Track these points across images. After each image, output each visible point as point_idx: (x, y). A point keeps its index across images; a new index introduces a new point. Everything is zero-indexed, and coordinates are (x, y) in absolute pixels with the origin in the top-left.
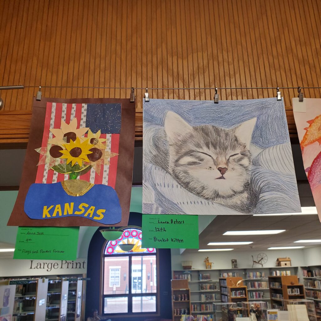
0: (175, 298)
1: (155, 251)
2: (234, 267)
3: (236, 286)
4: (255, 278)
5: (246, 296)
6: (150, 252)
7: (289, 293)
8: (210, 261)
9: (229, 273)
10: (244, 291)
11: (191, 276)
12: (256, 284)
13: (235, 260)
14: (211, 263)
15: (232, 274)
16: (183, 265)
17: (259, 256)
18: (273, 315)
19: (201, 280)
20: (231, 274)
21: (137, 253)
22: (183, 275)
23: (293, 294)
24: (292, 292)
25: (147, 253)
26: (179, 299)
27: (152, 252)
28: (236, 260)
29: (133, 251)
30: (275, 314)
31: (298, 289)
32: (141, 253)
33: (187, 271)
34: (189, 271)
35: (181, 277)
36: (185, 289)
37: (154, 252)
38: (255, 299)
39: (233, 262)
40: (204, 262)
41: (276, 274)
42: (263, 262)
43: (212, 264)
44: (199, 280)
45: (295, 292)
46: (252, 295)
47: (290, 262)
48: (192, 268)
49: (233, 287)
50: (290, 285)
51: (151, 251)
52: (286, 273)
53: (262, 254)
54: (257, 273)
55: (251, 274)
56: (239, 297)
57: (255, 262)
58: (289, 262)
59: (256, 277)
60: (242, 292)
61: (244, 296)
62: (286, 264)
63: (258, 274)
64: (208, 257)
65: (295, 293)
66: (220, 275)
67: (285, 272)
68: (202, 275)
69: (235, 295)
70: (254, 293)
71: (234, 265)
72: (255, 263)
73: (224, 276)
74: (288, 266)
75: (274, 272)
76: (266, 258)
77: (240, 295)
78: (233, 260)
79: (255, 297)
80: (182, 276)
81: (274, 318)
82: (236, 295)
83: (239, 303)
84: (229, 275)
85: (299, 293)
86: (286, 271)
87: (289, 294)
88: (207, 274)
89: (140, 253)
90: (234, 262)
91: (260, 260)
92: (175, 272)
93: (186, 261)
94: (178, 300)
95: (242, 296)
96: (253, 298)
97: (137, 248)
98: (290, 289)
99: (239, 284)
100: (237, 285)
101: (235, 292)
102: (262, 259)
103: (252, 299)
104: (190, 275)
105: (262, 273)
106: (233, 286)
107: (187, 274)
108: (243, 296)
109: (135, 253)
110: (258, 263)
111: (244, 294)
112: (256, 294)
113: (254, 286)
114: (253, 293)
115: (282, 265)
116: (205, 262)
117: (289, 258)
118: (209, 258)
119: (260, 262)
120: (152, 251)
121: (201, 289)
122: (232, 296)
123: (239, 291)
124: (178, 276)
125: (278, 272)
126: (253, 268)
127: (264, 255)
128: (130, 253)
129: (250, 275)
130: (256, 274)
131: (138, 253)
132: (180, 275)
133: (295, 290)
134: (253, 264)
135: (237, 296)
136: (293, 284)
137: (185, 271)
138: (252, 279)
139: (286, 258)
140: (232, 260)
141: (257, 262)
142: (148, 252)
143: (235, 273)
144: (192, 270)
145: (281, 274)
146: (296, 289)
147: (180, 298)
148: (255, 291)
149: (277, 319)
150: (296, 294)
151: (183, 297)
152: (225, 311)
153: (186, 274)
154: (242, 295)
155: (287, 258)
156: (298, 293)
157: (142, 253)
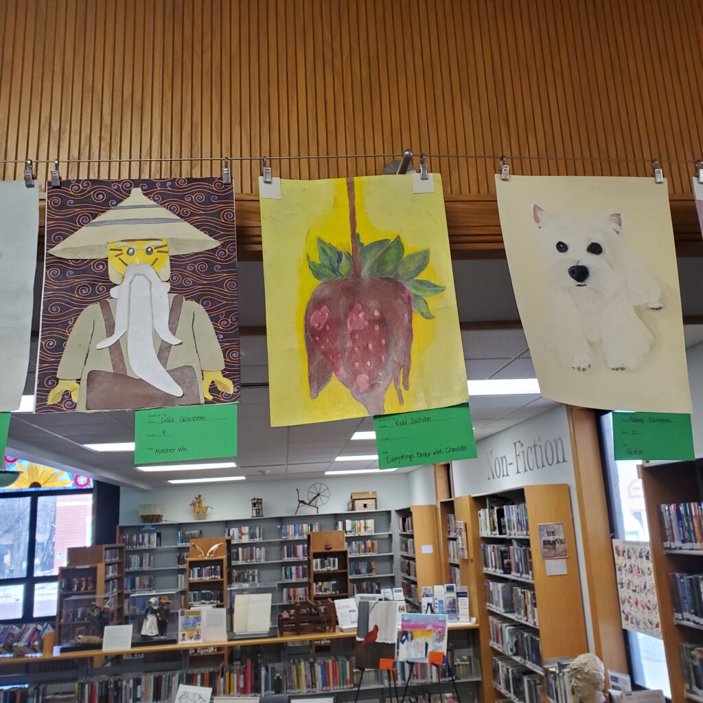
0: (63, 586)
1: (91, 485)
2: (257, 513)
3: (205, 555)
4: (297, 538)
5: (222, 577)
6: (79, 488)
7: (317, 568)
8: (204, 504)
9: (243, 528)
10: (219, 567)
11: (159, 535)
12: (300, 548)
13: (258, 499)
14: (207, 508)
15: (250, 529)
16: (141, 514)
17: (313, 490)
18: (191, 617)
19: (180, 545)
20: (246, 529)
21: (49, 489)
22: (141, 536)
23: (324, 569)
24: (323, 565)
25: (72, 488)
26: (74, 588)
27: (84, 488)
28: (261, 500)
29: (42, 486)
30: (196, 616)
31: (337, 559)
32: (60, 489)
33: (148, 526)
34: (153, 526)
35: (135, 538)
36: (88, 567)
37: (88, 487)
38: (294, 580)
39: (254, 505)
40: (191, 505)
41: (344, 527)
42: (319, 502)
43: (209, 509)
44: (176, 545)
45: (330, 565)
46: (288, 573)
47: (376, 502)
48: (163, 519)
49: (200, 558)
50: (324, 550)
51: (81, 485)
52: (365, 524)
53: (318, 486)
54: (302, 527)
55: (291, 528)
56: (208, 579)
57: (303, 502)
58: (374, 500)
59: (301, 534)
60: (215, 569)
61: (219, 577)
62: (365, 506)
63: (306, 527)
64: (200, 496)
65: (329, 567)
66: (225, 532)
67: (362, 522)
68: (183, 534)
69: (198, 576)
70: (294, 568)
71: (256, 510)
72: (301, 504)
73: (231, 534)
74: (371, 509)
75: (340, 524)
76: (326, 493)
77: (210, 574)
78: (255, 499)
79: (294, 576)
80: (138, 538)
81: (194, 623)
82: (200, 575)
83: (204, 591)
84: (243, 531)
85: (337, 568)
86: (365, 520)
87: (315, 570)
88: (193, 532)
89: (56, 489)
90: (257, 503)
91: (315, 498)
92: (123, 528)
93: (150, 505)
94: (71, 590)
95: (213, 576)
96: (291, 578)
97: (51, 480)
98: (319, 560)
99: (211, 553)
100: (208, 555)
101: (199, 571)
102: (318, 495)
103: (289, 581)
104: (156, 535)
105: (314, 526)
106: (200, 556)
107: (150, 532)
108: (216, 577)
109: (45, 489)
110: (309, 504)
111: (219, 573)
112: (297, 569)
113: (295, 554)
114: (291, 569)
115: (356, 507)
116: (193, 504)
117: (374, 493)
118: (201, 498)
119: (313, 503)
120: (85, 485)
121: (179, 564)
122: (191, 579)
123: (209, 567)
124: (128, 536)
125: (348, 522)
126: (297, 515)
127: (323, 488)
128: (33, 489)
129: (288, 531)
130: (300, 528)
131: (53, 489)
132: (132, 535)
133: (330, 561)
134: (298, 507)
135: (204, 578)
136: (330, 548)
137: (143, 526)
138: (291, 539)
139: (368, 493)
140: (252, 500)
141: (307, 502)
142: (75, 487)
143: (256, 527)
144: (164, 523)
145: (354, 527)
146: (332, 559)
147: (76, 586)
148: (297, 564)
149: (199, 625)
150: (332, 569)
151: (84, 584)
152: (93, 614)
153: (146, 532)
154: (215, 575)
155: (371, 493)
156: (334, 566)
157: (62, 489)
